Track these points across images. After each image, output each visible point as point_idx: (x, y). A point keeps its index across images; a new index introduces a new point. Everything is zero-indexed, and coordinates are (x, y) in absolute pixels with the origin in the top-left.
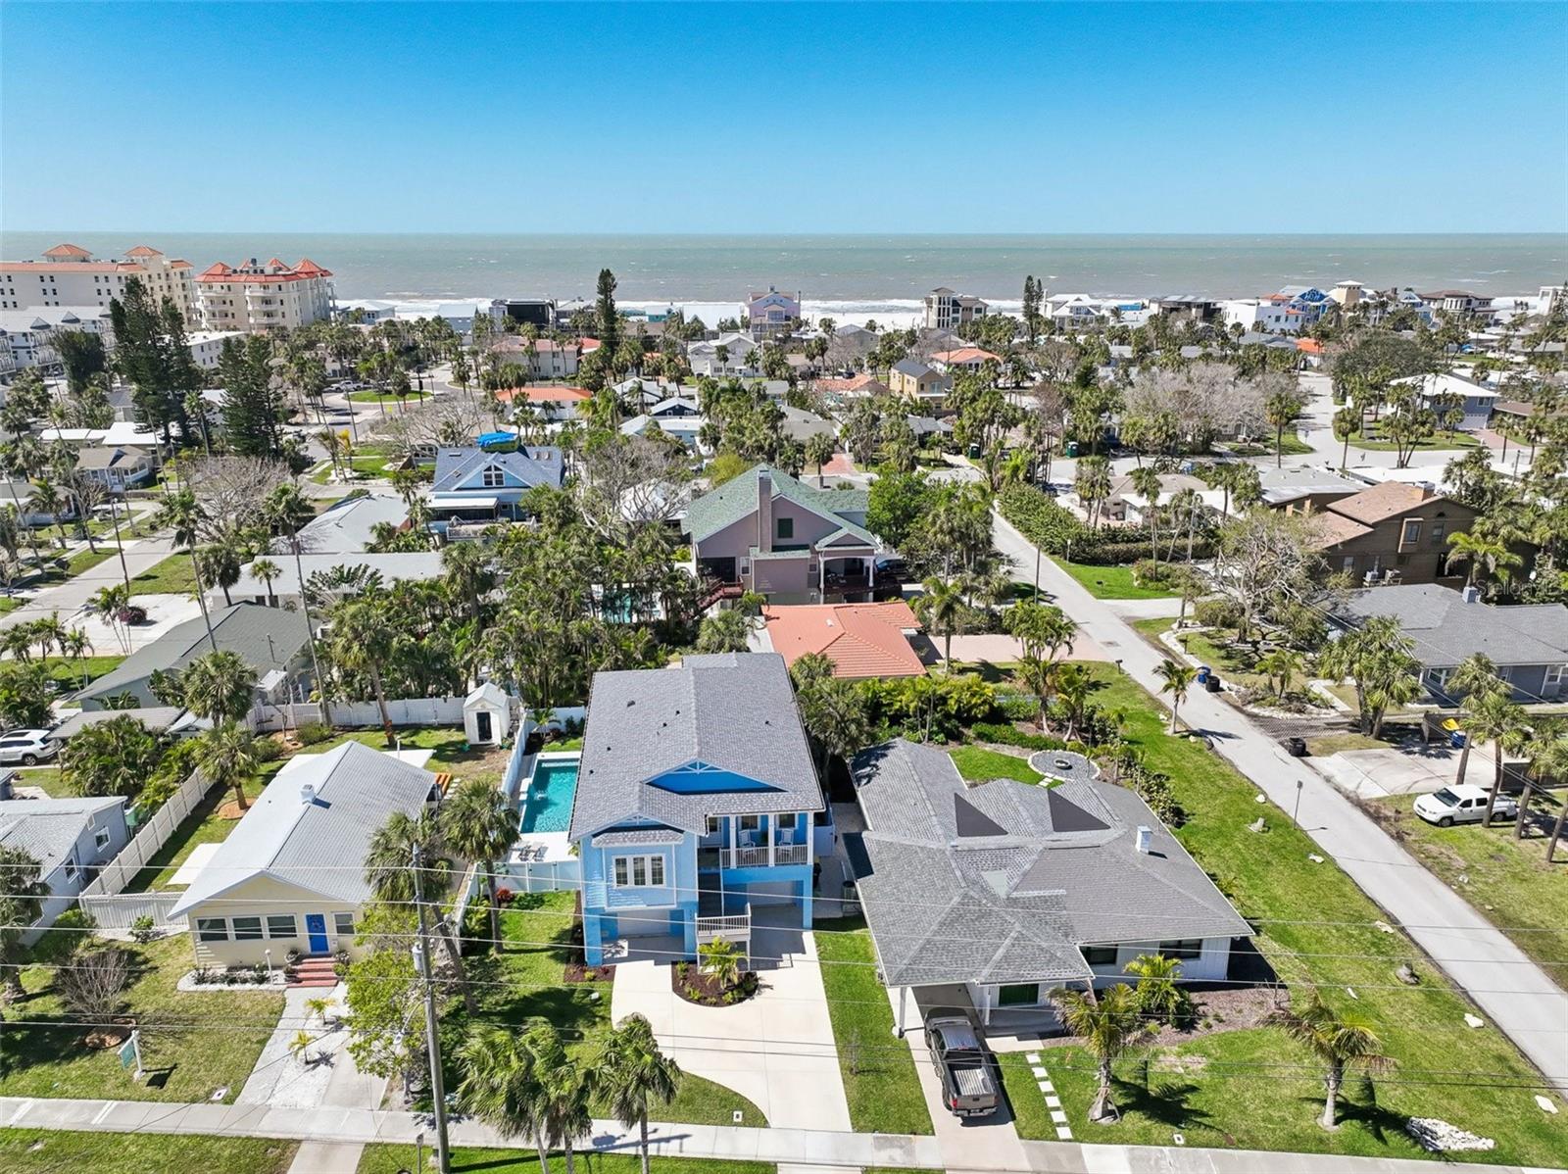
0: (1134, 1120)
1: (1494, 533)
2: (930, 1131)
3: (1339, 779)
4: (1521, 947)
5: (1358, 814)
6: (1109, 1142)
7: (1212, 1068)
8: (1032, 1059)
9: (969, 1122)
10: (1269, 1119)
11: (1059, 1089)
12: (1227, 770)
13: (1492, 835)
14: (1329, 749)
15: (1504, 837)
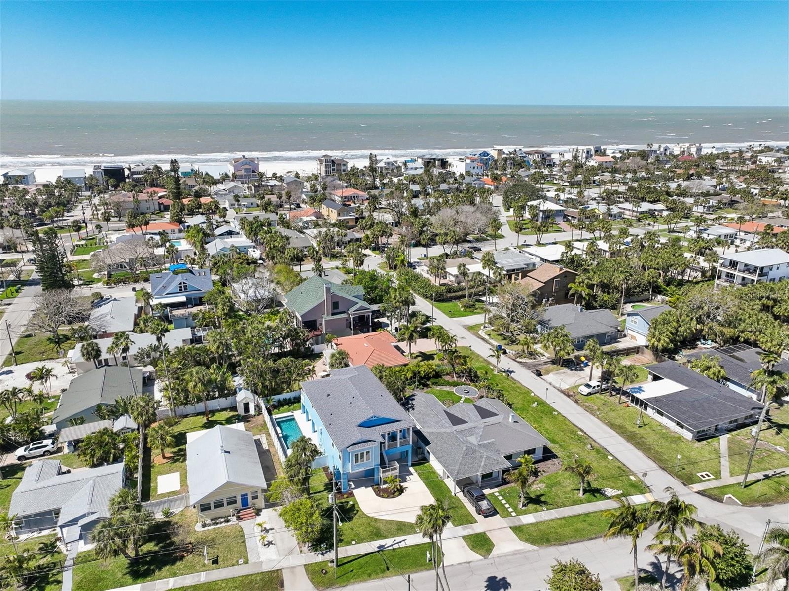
0: (531, 506)
1: (583, 282)
2: (476, 522)
3: (554, 383)
4: (617, 432)
5: (562, 395)
6: (526, 514)
7: (547, 487)
8: (497, 494)
9: (486, 517)
10: (566, 498)
11: (508, 502)
12: (519, 385)
13: (602, 397)
14: (548, 372)
15: (605, 397)
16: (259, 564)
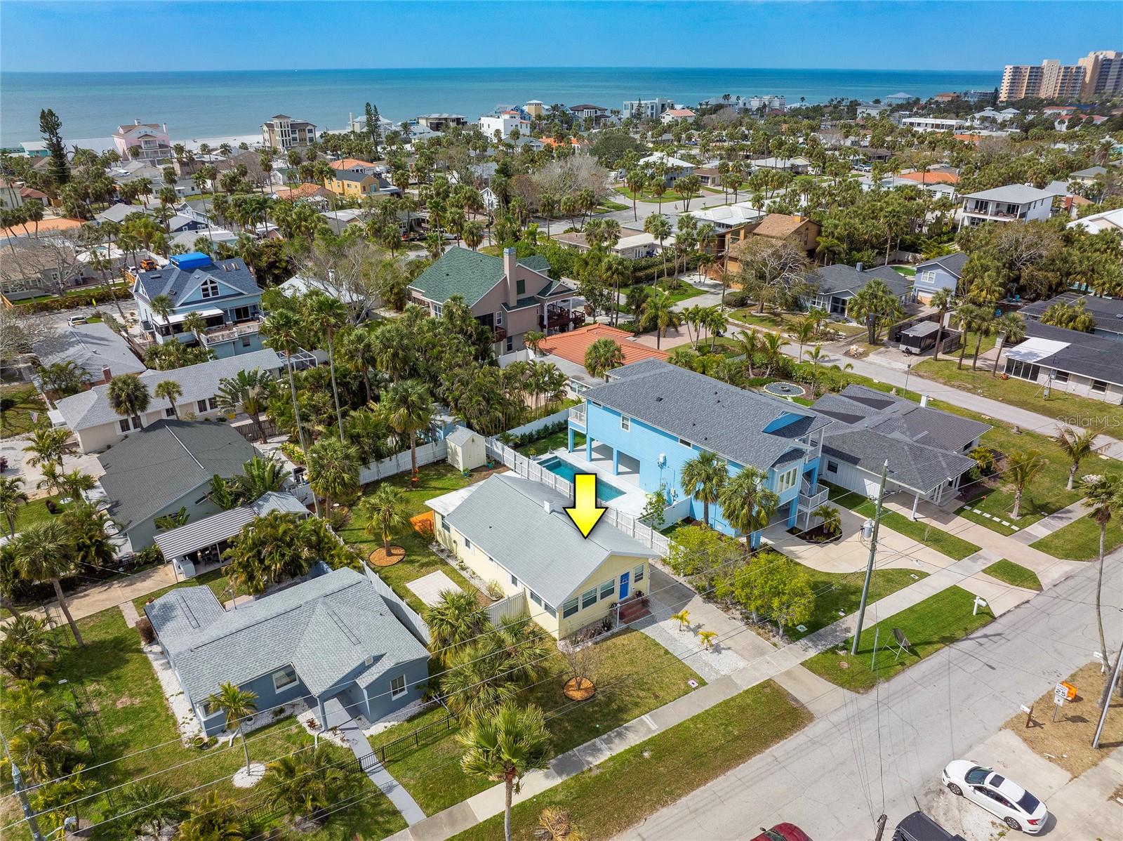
2: (979, 548)
6: (1029, 524)
8: (968, 508)
11: (993, 515)
16: (726, 680)
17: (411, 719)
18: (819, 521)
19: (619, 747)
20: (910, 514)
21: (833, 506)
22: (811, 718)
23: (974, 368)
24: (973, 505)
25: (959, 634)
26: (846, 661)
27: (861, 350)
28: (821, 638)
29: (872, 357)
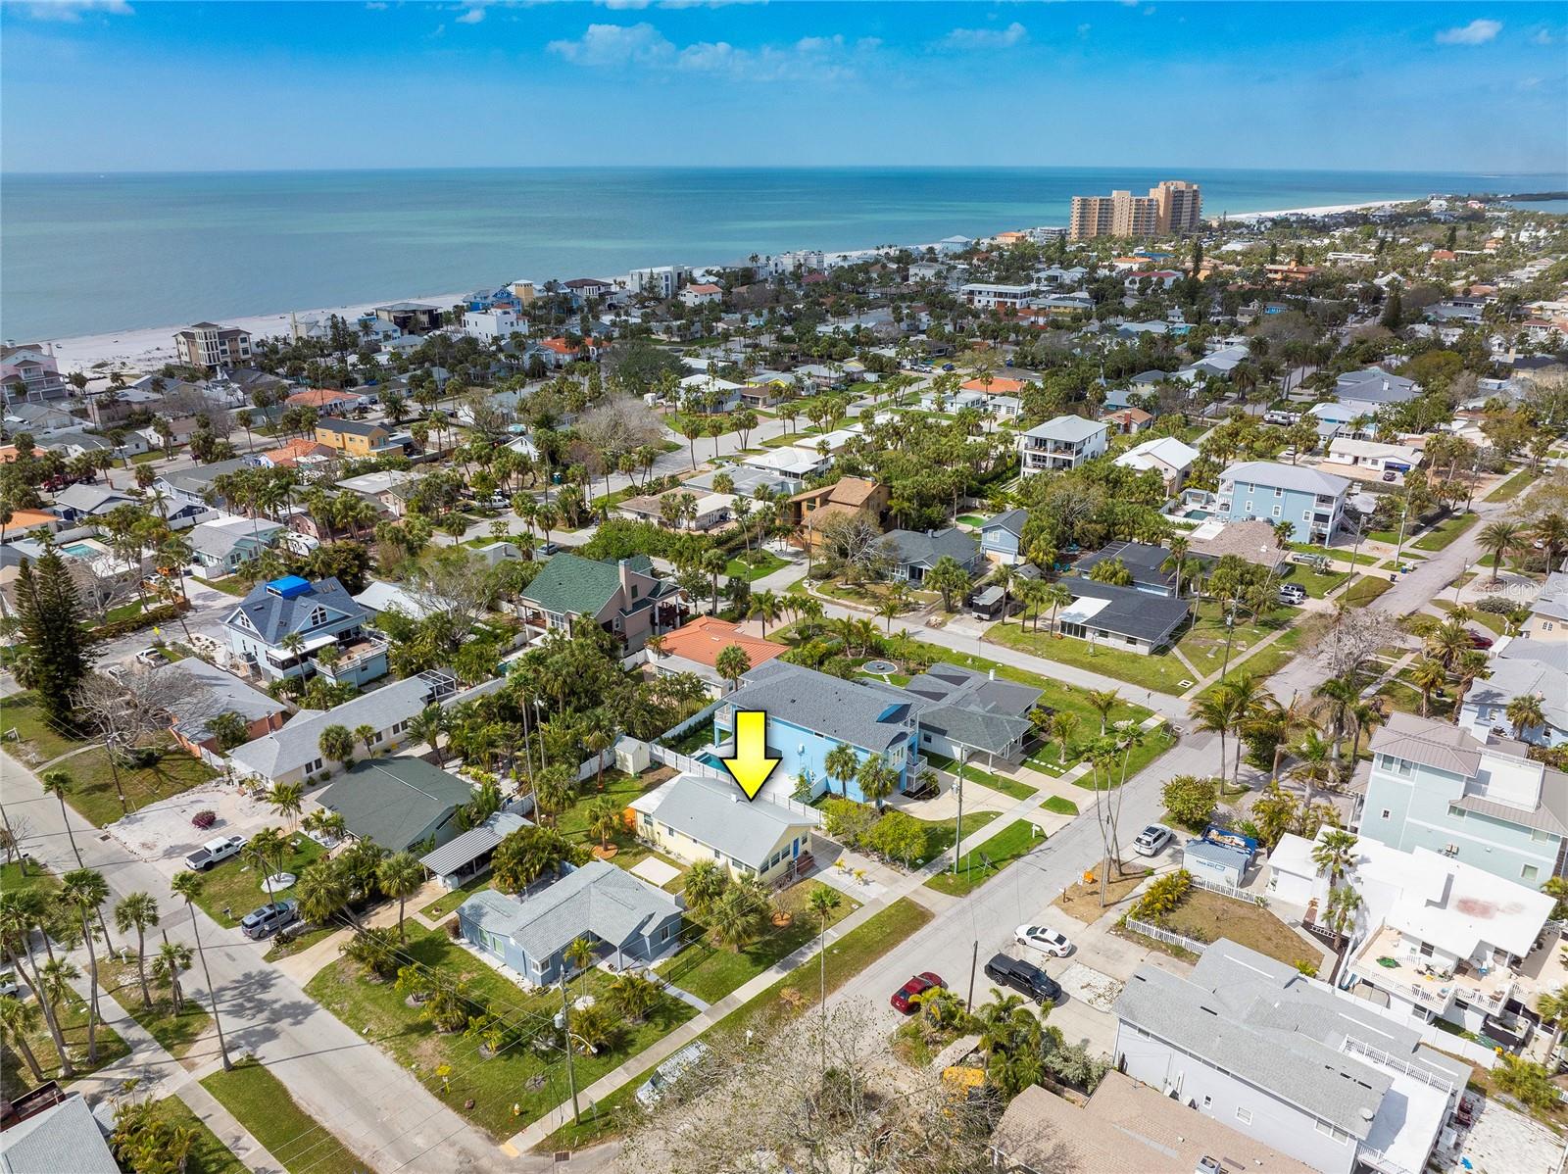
2: (1037, 790)
5: (985, 644)
14: (943, 623)
16: (876, 901)
17: (676, 955)
18: (922, 782)
19: (818, 950)
20: (987, 769)
21: (933, 770)
22: (933, 916)
23: (1035, 629)
24: (1032, 757)
25: (1024, 851)
26: (951, 878)
27: (940, 619)
28: (934, 866)
29: (950, 626)
